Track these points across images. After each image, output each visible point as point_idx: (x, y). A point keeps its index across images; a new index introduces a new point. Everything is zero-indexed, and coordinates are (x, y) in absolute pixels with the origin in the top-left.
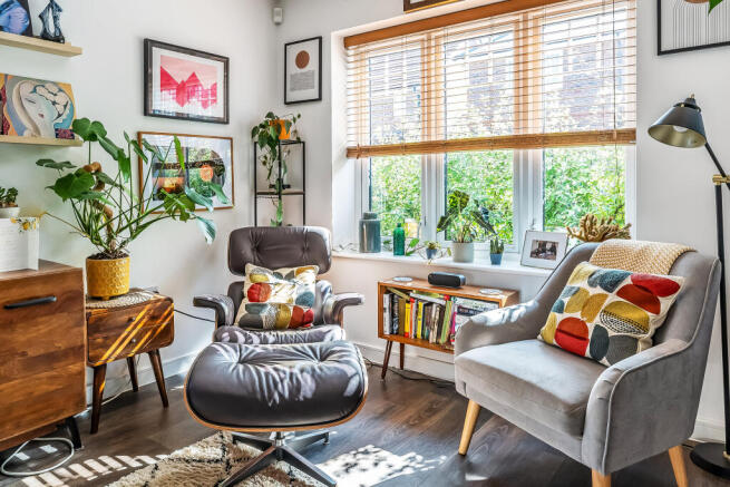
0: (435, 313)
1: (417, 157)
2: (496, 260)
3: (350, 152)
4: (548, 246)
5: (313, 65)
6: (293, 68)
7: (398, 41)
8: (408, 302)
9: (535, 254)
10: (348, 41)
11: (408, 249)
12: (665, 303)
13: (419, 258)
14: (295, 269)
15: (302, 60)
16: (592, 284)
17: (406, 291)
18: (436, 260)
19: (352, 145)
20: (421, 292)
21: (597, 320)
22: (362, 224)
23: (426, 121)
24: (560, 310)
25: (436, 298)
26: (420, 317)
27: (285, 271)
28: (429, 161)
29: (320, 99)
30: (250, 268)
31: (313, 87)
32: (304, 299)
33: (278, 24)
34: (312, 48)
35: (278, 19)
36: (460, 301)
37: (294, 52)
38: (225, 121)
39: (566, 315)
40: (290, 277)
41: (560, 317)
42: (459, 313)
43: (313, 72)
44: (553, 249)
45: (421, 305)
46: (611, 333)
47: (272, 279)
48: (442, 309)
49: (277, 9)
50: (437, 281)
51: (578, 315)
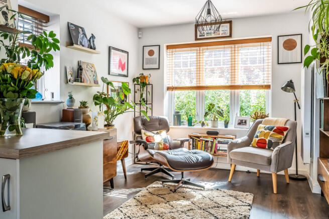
0: (209, 144)
1: (195, 91)
2: (226, 126)
3: (168, 89)
4: (244, 121)
5: (156, 55)
6: (147, 56)
7: (189, 49)
8: (199, 141)
9: (239, 124)
10: (168, 47)
11: (193, 124)
12: (285, 133)
14: (158, 131)
15: (151, 53)
16: (265, 129)
17: (198, 137)
18: (205, 127)
19: (171, 86)
20: (204, 137)
21: (269, 138)
22: (174, 116)
23: (199, 79)
24: (257, 137)
25: (210, 139)
26: (203, 146)
27: (155, 132)
28: (199, 93)
29: (159, 68)
30: (143, 131)
31: (156, 63)
32: (165, 141)
33: (139, 38)
34: (156, 49)
35: (140, 36)
36: (219, 139)
37: (147, 50)
38: (126, 76)
39: (259, 138)
40: (158, 134)
41: (257, 139)
42: (218, 143)
43: (156, 58)
45: (204, 142)
46: (273, 141)
47: (153, 135)
48: (212, 142)
49: (140, 32)
50: (209, 133)
51: (263, 138)
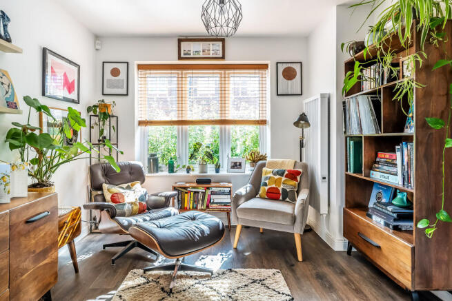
0: (200, 196)
1: (176, 127)
2: (217, 171)
3: (140, 123)
4: (238, 164)
5: (123, 76)
6: (108, 76)
7: (169, 71)
8: (186, 193)
9: (233, 167)
10: (140, 67)
11: (175, 169)
12: (298, 178)
13: (183, 173)
14: (130, 184)
15: (115, 72)
16: (275, 175)
17: (185, 188)
18: (192, 173)
19: (143, 119)
20: (194, 187)
21: (282, 186)
22: (149, 160)
23: (181, 109)
24: (265, 184)
25: (201, 190)
26: (192, 199)
27: (125, 186)
28: (182, 129)
29: (127, 95)
30: (105, 186)
31: (122, 87)
32: (142, 199)
33: (97, 50)
34: (122, 68)
35: (98, 47)
36: (213, 189)
37: (109, 68)
38: (78, 102)
39: (269, 187)
40: (128, 188)
41: (266, 188)
42: (212, 194)
43: (123, 80)
44: (240, 165)
45: (192, 193)
46: (288, 190)
47: (121, 191)
48: (204, 194)
49: (97, 42)
50: (200, 182)
51: (274, 186)
